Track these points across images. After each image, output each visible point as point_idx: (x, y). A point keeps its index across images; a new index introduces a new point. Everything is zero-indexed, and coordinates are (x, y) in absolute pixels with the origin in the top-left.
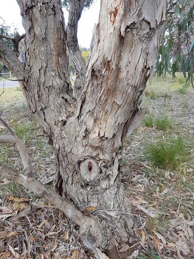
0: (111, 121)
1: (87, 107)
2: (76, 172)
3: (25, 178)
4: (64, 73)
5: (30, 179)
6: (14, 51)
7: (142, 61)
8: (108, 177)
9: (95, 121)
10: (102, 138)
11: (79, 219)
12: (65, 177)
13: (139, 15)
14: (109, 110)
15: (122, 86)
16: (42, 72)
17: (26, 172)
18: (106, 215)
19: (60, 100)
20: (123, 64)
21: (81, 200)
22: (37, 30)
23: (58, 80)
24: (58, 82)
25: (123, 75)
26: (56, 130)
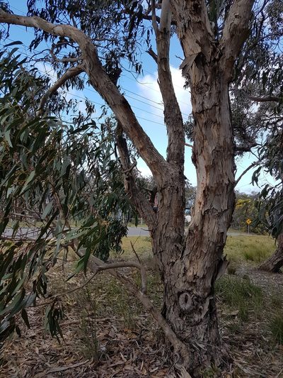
0: (201, 264)
1: (186, 252)
2: (176, 302)
3: (142, 294)
4: (179, 229)
5: (145, 296)
6: (150, 201)
7: (216, 229)
8: (200, 312)
9: (190, 261)
10: (195, 277)
11: (173, 338)
12: (168, 306)
13: (211, 206)
14: (199, 255)
15: (205, 241)
16: (165, 227)
17: (143, 290)
18: (196, 345)
19: (173, 247)
20: (205, 228)
21: (178, 327)
22: (165, 202)
23: (174, 233)
24: (174, 234)
25: (206, 234)
26: (167, 269)
